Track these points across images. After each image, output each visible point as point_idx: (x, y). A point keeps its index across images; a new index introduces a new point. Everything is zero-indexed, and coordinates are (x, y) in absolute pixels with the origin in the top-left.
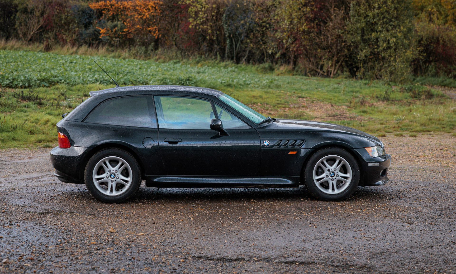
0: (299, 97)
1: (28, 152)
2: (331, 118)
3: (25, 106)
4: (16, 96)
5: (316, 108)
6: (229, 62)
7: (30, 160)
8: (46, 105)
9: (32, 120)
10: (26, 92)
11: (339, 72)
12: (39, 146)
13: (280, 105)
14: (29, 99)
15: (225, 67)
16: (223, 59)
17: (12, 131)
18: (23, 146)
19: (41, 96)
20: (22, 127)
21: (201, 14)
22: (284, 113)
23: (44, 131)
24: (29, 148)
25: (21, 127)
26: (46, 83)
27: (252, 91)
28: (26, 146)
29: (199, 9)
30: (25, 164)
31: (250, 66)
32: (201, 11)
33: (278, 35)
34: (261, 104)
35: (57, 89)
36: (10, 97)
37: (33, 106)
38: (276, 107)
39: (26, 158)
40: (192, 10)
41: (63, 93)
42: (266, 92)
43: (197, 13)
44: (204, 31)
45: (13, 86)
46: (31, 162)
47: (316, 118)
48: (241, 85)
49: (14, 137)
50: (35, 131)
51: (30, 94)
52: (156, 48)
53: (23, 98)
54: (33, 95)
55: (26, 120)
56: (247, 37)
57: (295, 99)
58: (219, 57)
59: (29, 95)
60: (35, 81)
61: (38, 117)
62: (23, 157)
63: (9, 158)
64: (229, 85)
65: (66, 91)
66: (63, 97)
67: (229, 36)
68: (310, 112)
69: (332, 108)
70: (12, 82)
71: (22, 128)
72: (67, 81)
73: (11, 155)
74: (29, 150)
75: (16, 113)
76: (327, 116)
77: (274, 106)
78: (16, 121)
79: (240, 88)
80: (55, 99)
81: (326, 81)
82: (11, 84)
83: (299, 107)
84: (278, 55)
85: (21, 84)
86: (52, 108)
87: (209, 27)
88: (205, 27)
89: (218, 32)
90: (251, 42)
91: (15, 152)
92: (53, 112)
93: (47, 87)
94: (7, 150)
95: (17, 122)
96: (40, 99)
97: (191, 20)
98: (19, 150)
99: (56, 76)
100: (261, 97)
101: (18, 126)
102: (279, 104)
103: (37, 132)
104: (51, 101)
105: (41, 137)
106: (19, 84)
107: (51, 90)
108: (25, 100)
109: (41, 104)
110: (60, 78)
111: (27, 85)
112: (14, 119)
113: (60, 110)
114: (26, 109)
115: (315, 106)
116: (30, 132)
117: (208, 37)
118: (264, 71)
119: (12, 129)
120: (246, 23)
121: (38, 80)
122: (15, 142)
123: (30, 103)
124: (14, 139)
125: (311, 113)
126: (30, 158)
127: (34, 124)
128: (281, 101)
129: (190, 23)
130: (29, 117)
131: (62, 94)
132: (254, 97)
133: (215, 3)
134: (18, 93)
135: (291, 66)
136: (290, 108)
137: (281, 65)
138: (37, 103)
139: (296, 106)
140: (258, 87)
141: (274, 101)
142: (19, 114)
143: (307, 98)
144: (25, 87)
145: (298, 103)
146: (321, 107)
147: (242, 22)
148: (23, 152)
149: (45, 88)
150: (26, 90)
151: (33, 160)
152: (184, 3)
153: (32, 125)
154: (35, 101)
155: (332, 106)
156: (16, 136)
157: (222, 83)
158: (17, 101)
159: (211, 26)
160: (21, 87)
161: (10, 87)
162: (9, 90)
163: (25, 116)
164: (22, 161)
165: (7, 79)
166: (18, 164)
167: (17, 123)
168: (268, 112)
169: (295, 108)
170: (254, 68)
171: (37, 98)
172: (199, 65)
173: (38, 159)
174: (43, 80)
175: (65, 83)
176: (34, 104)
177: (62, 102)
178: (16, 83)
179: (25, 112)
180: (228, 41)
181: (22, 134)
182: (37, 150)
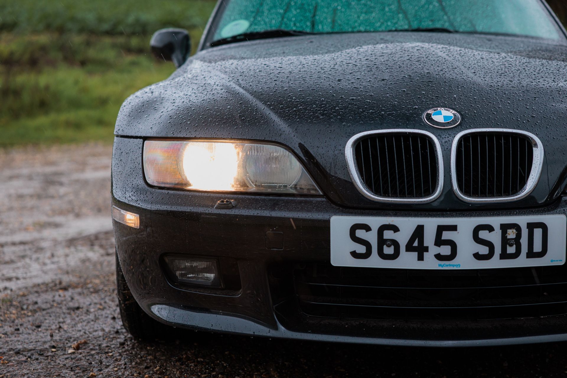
3: (132, 64)
14: (140, 51)
49: (101, 119)
59: (140, 46)
78: (107, 88)
91: (95, 151)
94: (81, 146)
95: (111, 89)
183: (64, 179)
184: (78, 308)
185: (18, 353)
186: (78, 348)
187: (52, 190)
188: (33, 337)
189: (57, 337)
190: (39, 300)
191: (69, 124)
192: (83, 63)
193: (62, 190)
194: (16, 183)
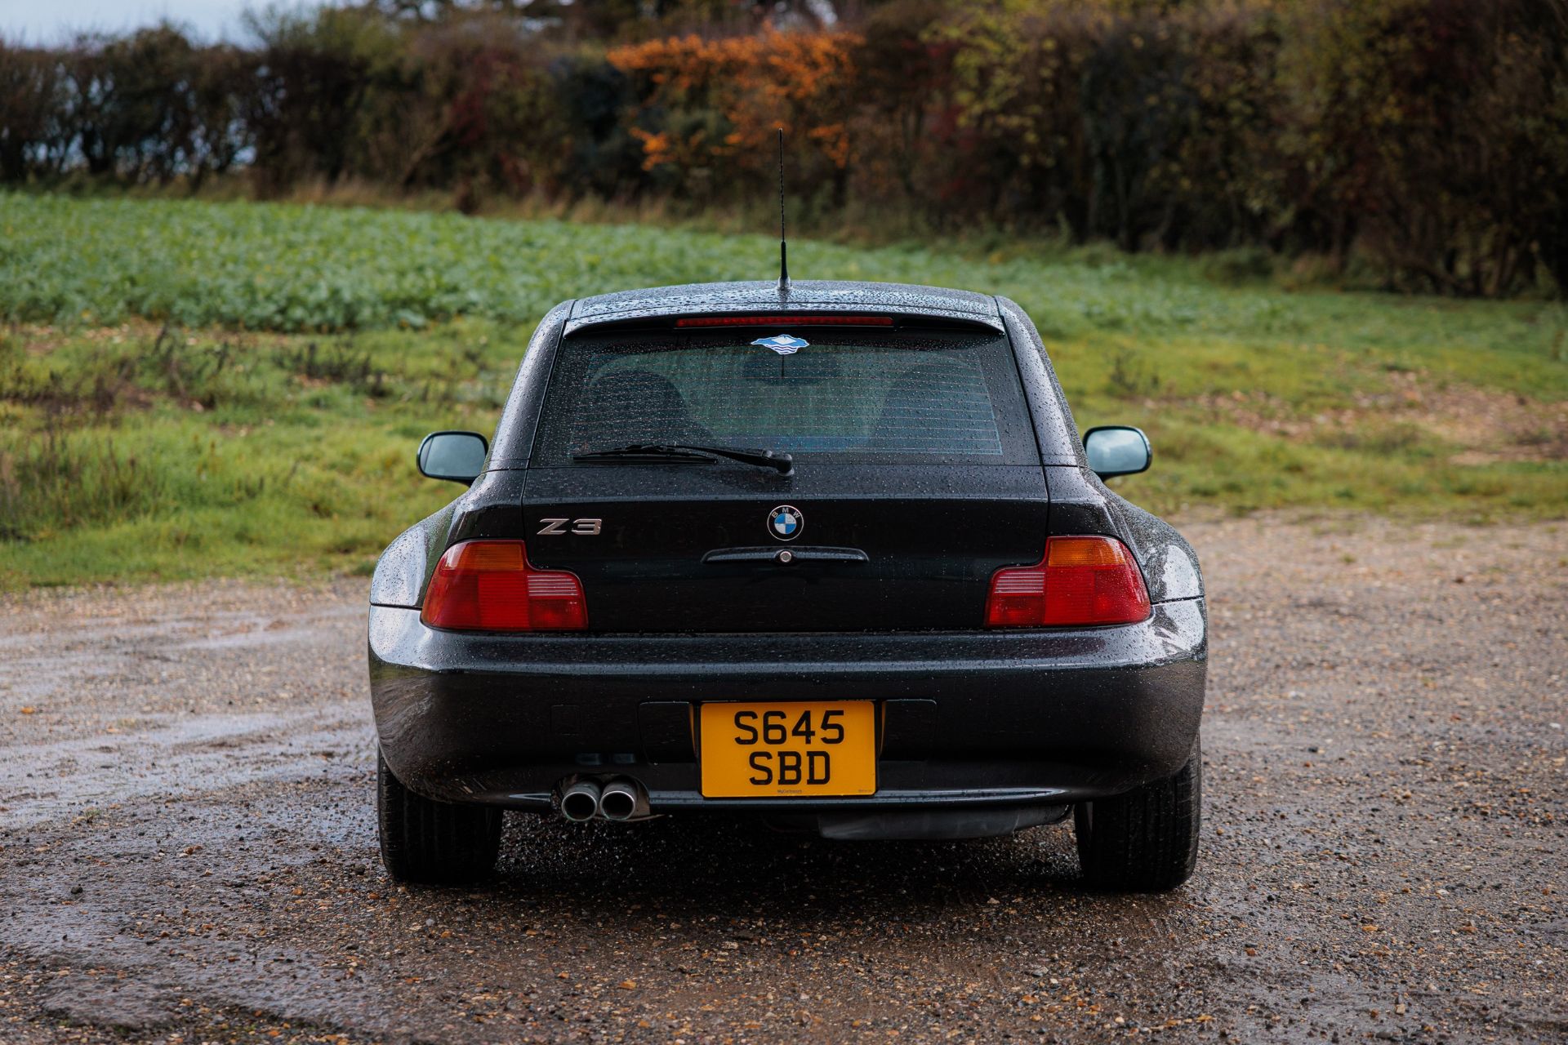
0: (1391, 369)
1: (283, 596)
2: (1526, 448)
3: (316, 403)
4: (287, 363)
5: (1462, 411)
6: (1102, 247)
7: (271, 638)
8: (400, 397)
9: (331, 454)
10: (327, 348)
11: (1519, 278)
12: (339, 566)
13: (1320, 401)
14: (336, 373)
15: (1093, 262)
16: (1080, 236)
17: (240, 500)
18: (274, 569)
19: (381, 361)
20: (286, 483)
21: (1000, 79)
22: (1337, 430)
23: (374, 502)
24: (293, 575)
25: (279, 485)
26: (416, 312)
27: (1204, 344)
28: (284, 567)
29: (996, 59)
30: (240, 658)
31: (1180, 259)
32: (1001, 65)
33: (1289, 142)
34: (1245, 392)
35: (454, 335)
36: (264, 366)
37: (348, 401)
38: (1304, 408)
39: (263, 622)
40: (967, 61)
41: (474, 350)
42: (1261, 351)
43: (985, 74)
44: (1015, 135)
45: (289, 326)
46: (273, 648)
47: (1469, 448)
48: (1159, 322)
49: (246, 529)
50: (337, 503)
51: (341, 357)
52: (838, 200)
53: (312, 371)
54: (350, 361)
55: (307, 458)
56: (1170, 154)
57: (1372, 375)
58: (1065, 228)
59: (336, 361)
60: (374, 306)
61: (359, 448)
62: (252, 617)
63: (190, 625)
64: (1115, 324)
65: (486, 346)
66: (471, 368)
67: (1103, 154)
68: (1438, 423)
69: (1521, 410)
70: (282, 311)
71: (282, 490)
72: (500, 309)
73: (206, 608)
74: (288, 587)
75: (273, 430)
76: (1509, 443)
77: (1297, 404)
78: (261, 461)
79: (1161, 334)
80: (437, 375)
81: (1476, 312)
82: (278, 319)
83: (1394, 409)
84: (1286, 218)
85: (317, 318)
86: (422, 410)
87: (1029, 122)
88: (1014, 121)
89: (1062, 141)
90: (1185, 173)
91: (229, 596)
92: (422, 424)
93: (416, 329)
94: (202, 586)
95: (270, 464)
96: (379, 374)
97: (963, 97)
98: (249, 586)
99: (454, 289)
100: (1242, 368)
101: (268, 481)
102: (1311, 394)
103: (347, 508)
104: (422, 383)
105: (356, 528)
106: (311, 315)
107: (431, 339)
108: (321, 377)
109: (379, 394)
110: (473, 295)
111: (340, 321)
112: (257, 452)
113: (450, 417)
114: (316, 413)
115: (1456, 403)
116: (316, 508)
117: (1025, 160)
118: (1236, 276)
119: (243, 493)
120: (1164, 100)
121: (385, 302)
122: (245, 549)
123: (336, 391)
124: (243, 537)
125: (1442, 431)
126: (278, 625)
127: (334, 474)
128: (1320, 384)
129: (960, 110)
130: (323, 447)
131: (471, 357)
132: (1215, 367)
133: (1050, 34)
134: (295, 352)
135: (1333, 260)
136: (1360, 413)
137: (1295, 256)
138: (366, 392)
139: (1383, 402)
140: (1224, 332)
141: (1295, 383)
142: (284, 434)
143: (1417, 371)
144: (332, 330)
145: (1388, 393)
146: (1481, 410)
147: (1152, 100)
148: (259, 593)
149: (409, 334)
150: (334, 339)
151: (288, 636)
152: (939, 40)
153: (326, 476)
154: (359, 381)
155: (1522, 402)
156: (252, 524)
157: (1089, 315)
158: (289, 383)
159: (1037, 119)
160: (318, 329)
161: (278, 329)
162: (267, 342)
163: (309, 440)
164: (239, 641)
165: (268, 298)
166: (211, 655)
167: (266, 468)
168: (1275, 425)
169: (1378, 410)
170: (1197, 266)
171: (365, 370)
172: (995, 256)
173: (309, 633)
174: (407, 303)
175: (491, 313)
176: (355, 393)
177: (462, 386)
178: (298, 313)
179: (313, 424)
180: (1098, 173)
181: (282, 517)
182: (323, 586)
183: (169, 650)
184: (192, 818)
185: (117, 857)
186: (190, 852)
187: (147, 668)
188: (135, 843)
189: (165, 843)
190: (138, 812)
191: (178, 541)
192: (209, 403)
193: (166, 671)
194: (78, 657)
